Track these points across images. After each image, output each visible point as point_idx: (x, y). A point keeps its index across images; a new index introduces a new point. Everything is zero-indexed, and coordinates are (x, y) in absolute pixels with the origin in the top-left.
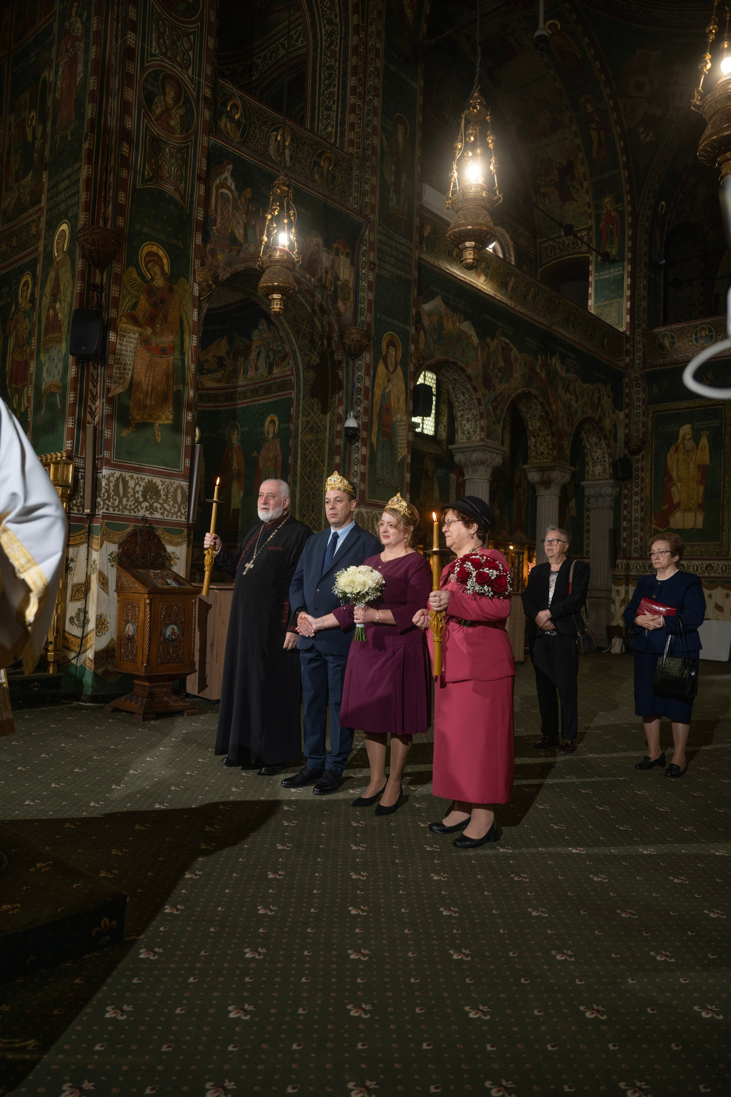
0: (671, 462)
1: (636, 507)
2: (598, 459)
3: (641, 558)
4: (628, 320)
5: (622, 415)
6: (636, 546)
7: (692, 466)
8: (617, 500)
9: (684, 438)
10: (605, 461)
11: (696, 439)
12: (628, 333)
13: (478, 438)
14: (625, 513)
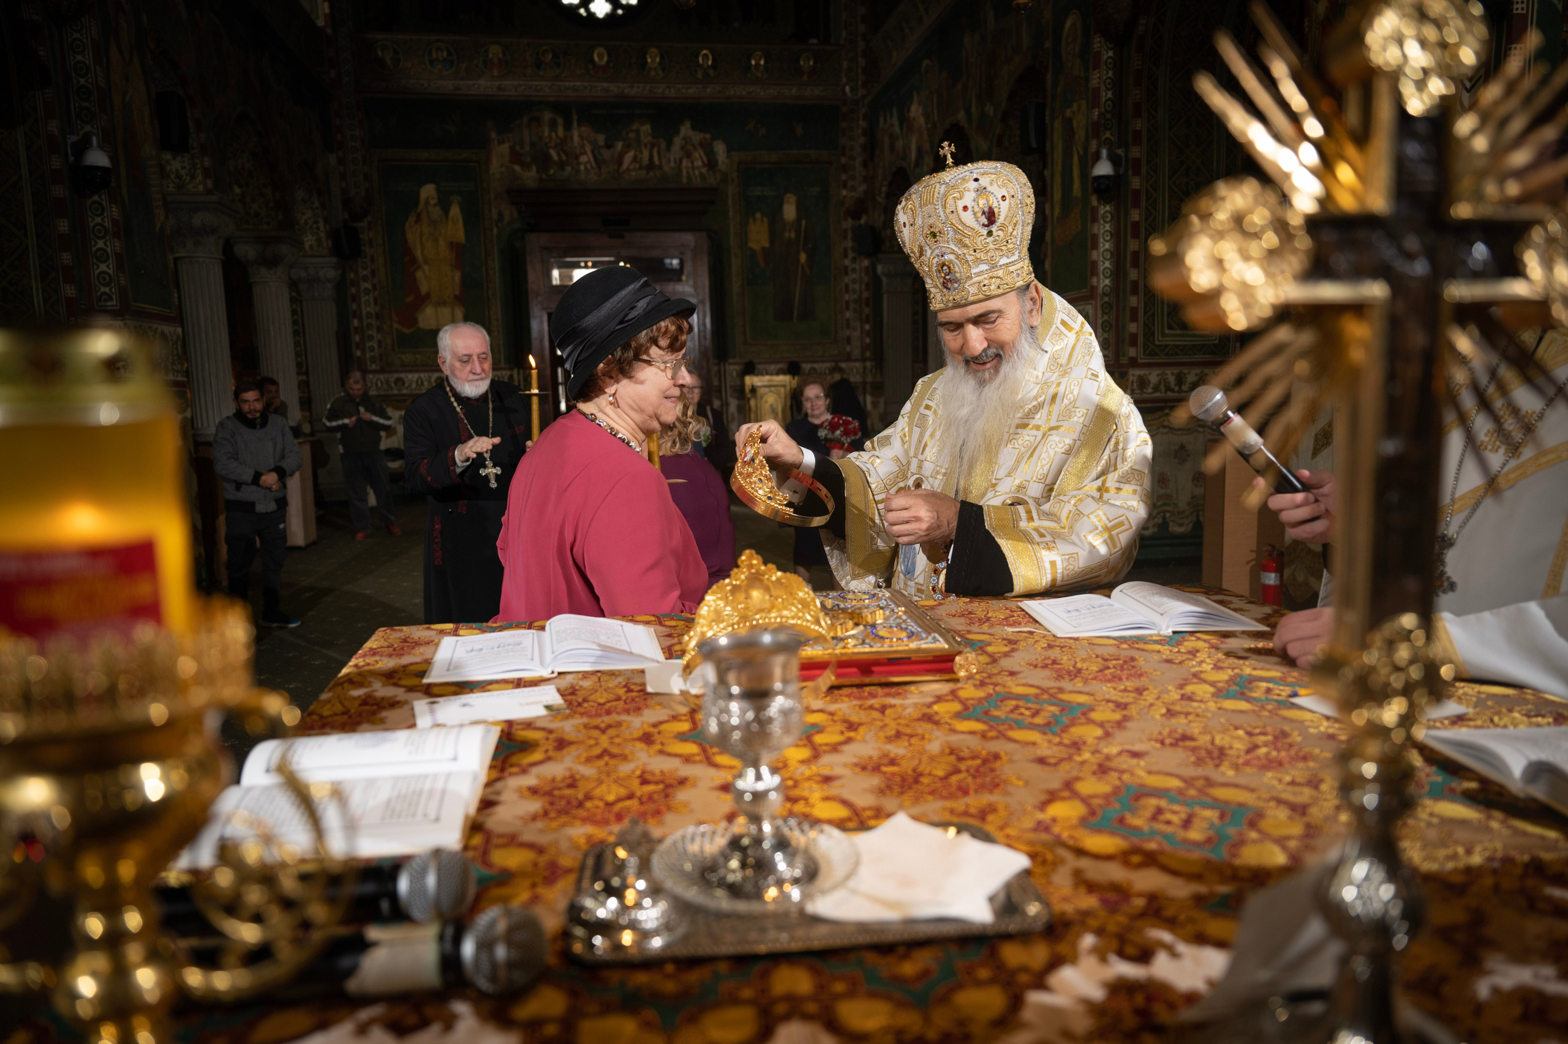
0: (412, 234)
1: (367, 297)
2: (306, 223)
3: (382, 371)
4: (327, 10)
5: (333, 160)
6: (372, 354)
7: (442, 243)
8: (341, 287)
9: (427, 203)
10: (318, 228)
11: (445, 207)
12: (329, 31)
13: (201, 188)
14: (354, 306)
